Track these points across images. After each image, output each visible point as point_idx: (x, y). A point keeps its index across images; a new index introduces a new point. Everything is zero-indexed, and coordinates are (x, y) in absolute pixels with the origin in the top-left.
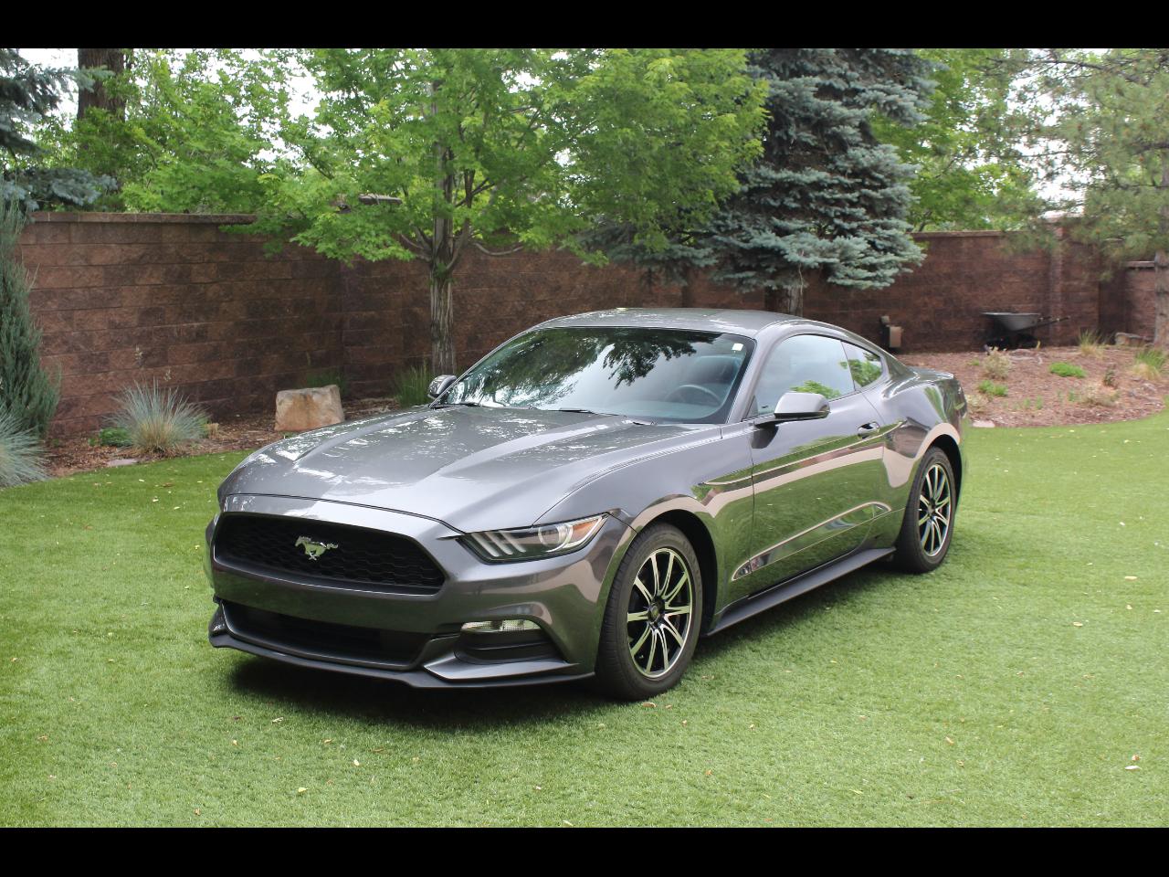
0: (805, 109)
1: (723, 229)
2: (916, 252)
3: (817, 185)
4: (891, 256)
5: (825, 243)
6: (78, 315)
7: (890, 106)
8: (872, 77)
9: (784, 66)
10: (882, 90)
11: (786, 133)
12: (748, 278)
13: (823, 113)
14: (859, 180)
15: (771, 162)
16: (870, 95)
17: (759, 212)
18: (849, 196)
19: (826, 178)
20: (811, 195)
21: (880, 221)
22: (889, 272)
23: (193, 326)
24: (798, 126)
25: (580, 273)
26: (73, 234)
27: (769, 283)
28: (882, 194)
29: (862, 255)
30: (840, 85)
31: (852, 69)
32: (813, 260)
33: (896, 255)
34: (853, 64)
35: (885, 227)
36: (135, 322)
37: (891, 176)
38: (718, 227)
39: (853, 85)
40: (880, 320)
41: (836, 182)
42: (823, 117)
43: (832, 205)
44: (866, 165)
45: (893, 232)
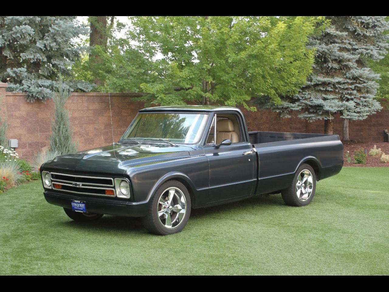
0: (335, 56)
1: (304, 98)
2: (378, 106)
3: (339, 83)
4: (367, 109)
5: (340, 103)
6: (84, 125)
7: (368, 55)
8: (362, 43)
9: (328, 40)
10: (365, 49)
11: (328, 65)
12: (312, 117)
13: (340, 58)
14: (355, 81)
15: (324, 74)
16: (360, 51)
17: (319, 92)
18: (350, 86)
19: (342, 80)
20: (337, 86)
21: (362, 95)
22: (365, 114)
23: (122, 130)
24: (332, 62)
25: (265, 113)
26: (83, 99)
27: (319, 117)
28: (363, 86)
29: (355, 108)
30: (349, 47)
31: (353, 41)
32: (334, 109)
33: (369, 108)
34: (354, 40)
35: (364, 98)
36: (103, 128)
37: (367, 79)
38: (303, 97)
39: (354, 47)
40: (384, 131)
41: (346, 82)
42: (341, 59)
43: (345, 90)
44: (357, 76)
45: (367, 99)
